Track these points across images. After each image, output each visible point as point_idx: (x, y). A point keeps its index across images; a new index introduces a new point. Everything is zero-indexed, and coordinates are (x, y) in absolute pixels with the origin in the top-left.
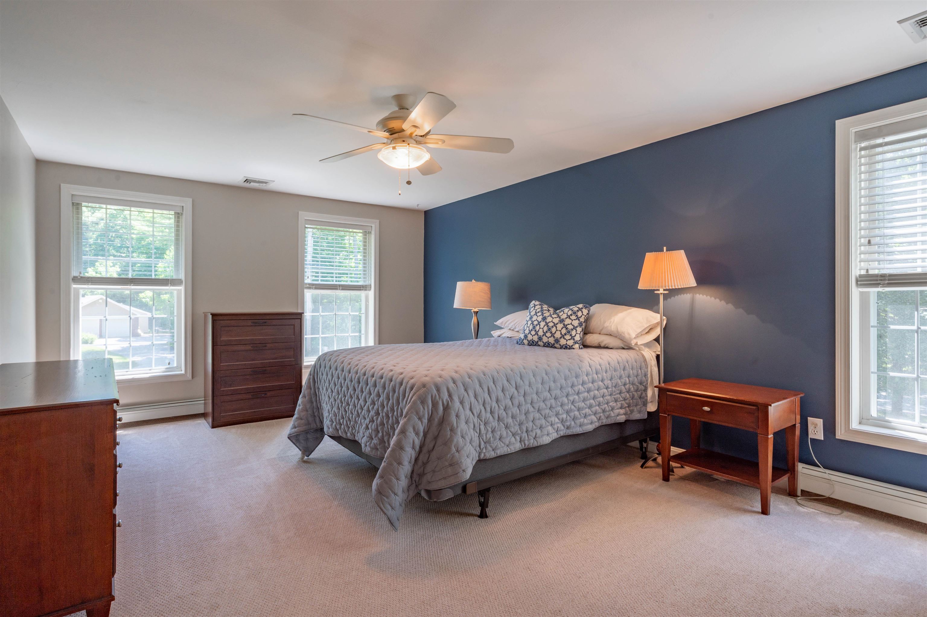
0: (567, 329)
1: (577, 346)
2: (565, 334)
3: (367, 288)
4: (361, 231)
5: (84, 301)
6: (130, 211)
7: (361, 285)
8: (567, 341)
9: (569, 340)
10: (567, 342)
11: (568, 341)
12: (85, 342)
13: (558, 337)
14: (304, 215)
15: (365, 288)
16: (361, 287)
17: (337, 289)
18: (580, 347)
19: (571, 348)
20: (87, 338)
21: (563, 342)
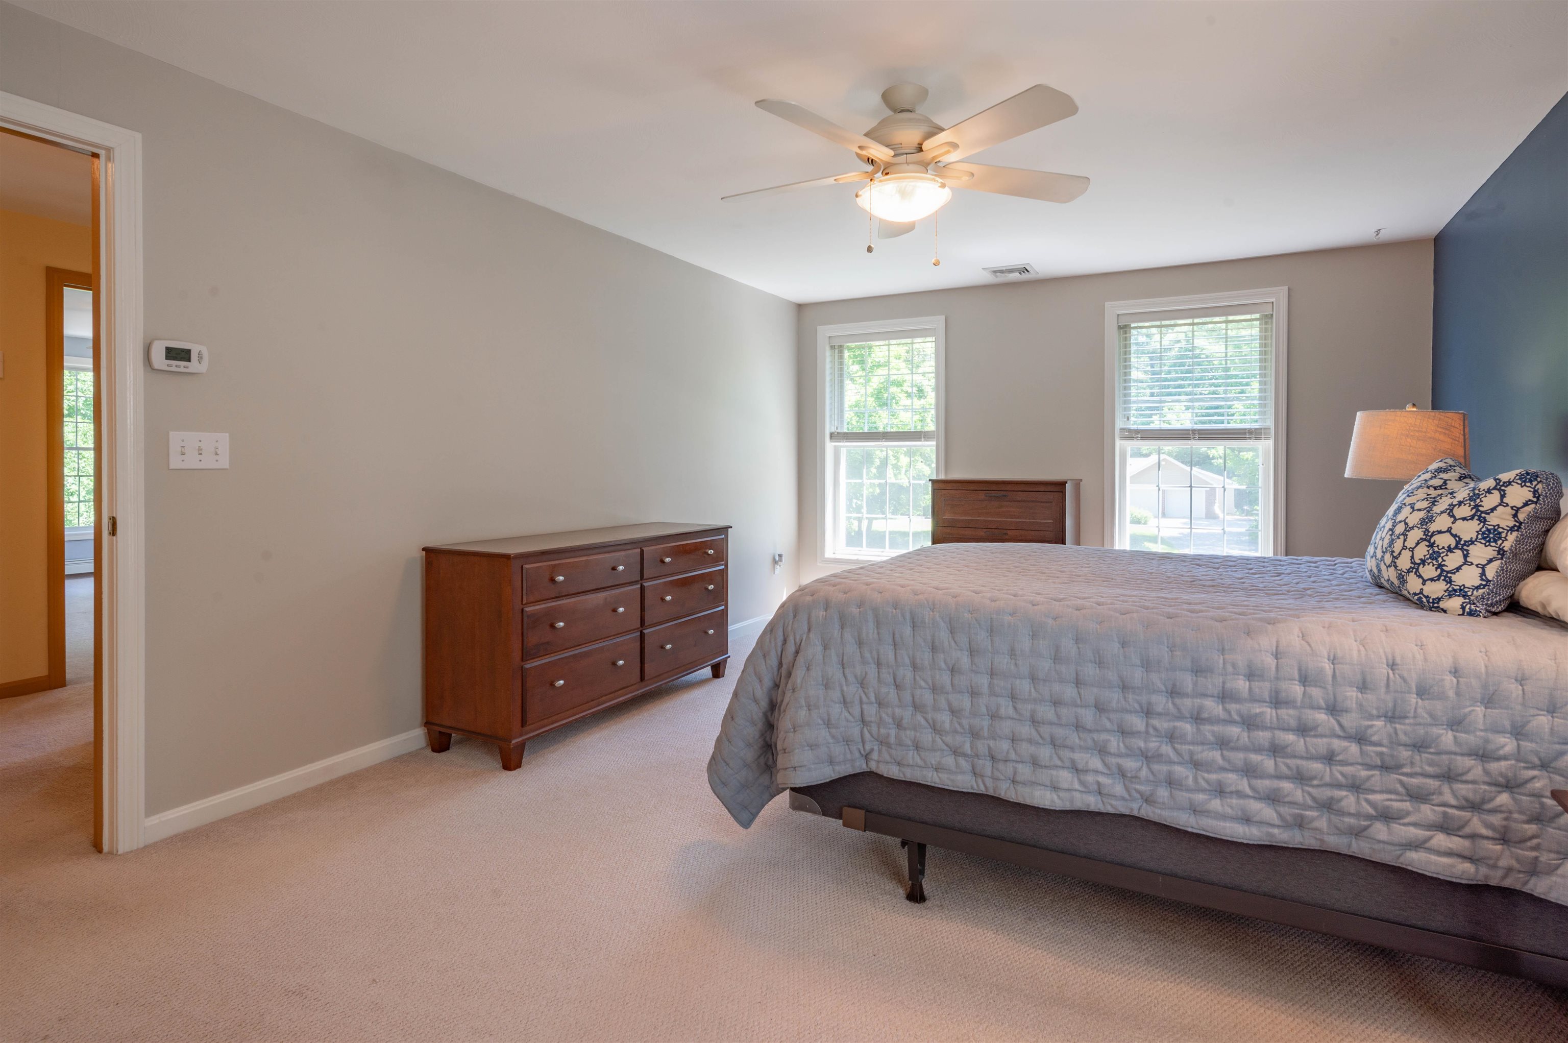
0: (1431, 545)
1: (1455, 603)
2: (1423, 562)
3: (1261, 434)
4: (1257, 316)
5: (1134, 466)
6: (889, 345)
7: (1245, 429)
8: (1424, 582)
9: (1432, 580)
10: (1424, 587)
11: (1428, 582)
12: (1136, 521)
13: (1404, 570)
14: (1114, 309)
15: (1256, 433)
16: (1245, 433)
17: (1188, 438)
18: (1463, 608)
19: (1433, 606)
20: (1139, 516)
21: (1413, 584)
